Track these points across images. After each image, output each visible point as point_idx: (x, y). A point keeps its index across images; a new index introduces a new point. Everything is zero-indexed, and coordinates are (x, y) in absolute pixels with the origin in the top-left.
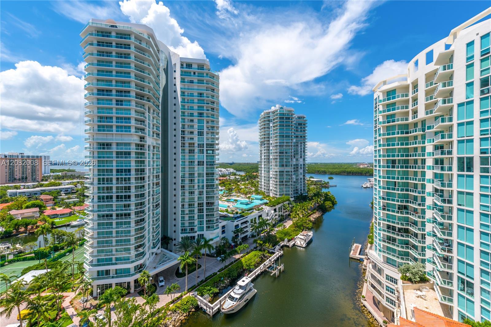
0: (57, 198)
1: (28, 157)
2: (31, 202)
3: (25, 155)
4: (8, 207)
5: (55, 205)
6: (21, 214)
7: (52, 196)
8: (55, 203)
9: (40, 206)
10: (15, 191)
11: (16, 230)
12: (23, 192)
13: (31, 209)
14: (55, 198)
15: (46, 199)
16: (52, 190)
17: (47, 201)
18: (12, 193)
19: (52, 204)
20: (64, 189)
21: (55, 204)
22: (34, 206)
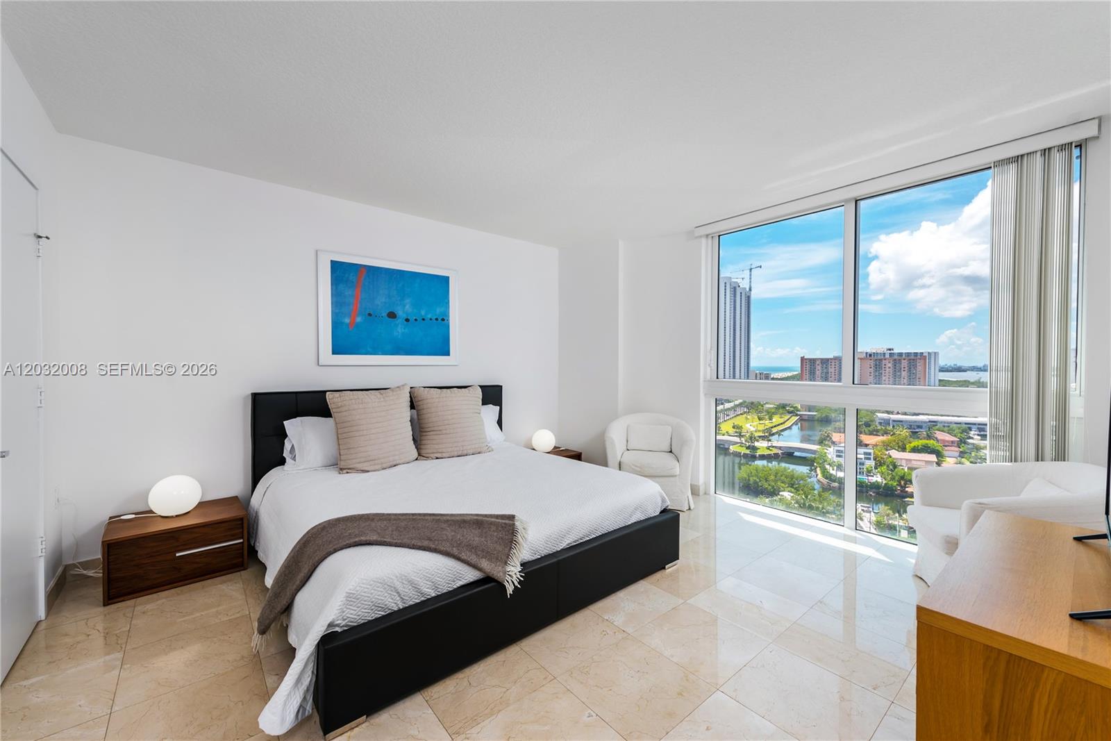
0: (965, 443)
1: (900, 354)
2: (920, 441)
3: (896, 351)
4: (883, 442)
5: (963, 458)
6: (906, 460)
7: (955, 436)
8: (961, 452)
9: (938, 454)
10: (885, 416)
11: (902, 487)
12: (899, 419)
13: (923, 455)
14: (962, 442)
15: (944, 441)
16: (951, 423)
17: (946, 444)
18: (882, 419)
19: (958, 454)
20: (975, 424)
21: (962, 454)
22: (926, 449)
